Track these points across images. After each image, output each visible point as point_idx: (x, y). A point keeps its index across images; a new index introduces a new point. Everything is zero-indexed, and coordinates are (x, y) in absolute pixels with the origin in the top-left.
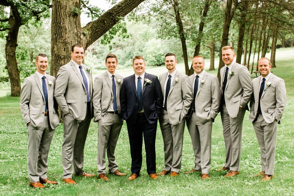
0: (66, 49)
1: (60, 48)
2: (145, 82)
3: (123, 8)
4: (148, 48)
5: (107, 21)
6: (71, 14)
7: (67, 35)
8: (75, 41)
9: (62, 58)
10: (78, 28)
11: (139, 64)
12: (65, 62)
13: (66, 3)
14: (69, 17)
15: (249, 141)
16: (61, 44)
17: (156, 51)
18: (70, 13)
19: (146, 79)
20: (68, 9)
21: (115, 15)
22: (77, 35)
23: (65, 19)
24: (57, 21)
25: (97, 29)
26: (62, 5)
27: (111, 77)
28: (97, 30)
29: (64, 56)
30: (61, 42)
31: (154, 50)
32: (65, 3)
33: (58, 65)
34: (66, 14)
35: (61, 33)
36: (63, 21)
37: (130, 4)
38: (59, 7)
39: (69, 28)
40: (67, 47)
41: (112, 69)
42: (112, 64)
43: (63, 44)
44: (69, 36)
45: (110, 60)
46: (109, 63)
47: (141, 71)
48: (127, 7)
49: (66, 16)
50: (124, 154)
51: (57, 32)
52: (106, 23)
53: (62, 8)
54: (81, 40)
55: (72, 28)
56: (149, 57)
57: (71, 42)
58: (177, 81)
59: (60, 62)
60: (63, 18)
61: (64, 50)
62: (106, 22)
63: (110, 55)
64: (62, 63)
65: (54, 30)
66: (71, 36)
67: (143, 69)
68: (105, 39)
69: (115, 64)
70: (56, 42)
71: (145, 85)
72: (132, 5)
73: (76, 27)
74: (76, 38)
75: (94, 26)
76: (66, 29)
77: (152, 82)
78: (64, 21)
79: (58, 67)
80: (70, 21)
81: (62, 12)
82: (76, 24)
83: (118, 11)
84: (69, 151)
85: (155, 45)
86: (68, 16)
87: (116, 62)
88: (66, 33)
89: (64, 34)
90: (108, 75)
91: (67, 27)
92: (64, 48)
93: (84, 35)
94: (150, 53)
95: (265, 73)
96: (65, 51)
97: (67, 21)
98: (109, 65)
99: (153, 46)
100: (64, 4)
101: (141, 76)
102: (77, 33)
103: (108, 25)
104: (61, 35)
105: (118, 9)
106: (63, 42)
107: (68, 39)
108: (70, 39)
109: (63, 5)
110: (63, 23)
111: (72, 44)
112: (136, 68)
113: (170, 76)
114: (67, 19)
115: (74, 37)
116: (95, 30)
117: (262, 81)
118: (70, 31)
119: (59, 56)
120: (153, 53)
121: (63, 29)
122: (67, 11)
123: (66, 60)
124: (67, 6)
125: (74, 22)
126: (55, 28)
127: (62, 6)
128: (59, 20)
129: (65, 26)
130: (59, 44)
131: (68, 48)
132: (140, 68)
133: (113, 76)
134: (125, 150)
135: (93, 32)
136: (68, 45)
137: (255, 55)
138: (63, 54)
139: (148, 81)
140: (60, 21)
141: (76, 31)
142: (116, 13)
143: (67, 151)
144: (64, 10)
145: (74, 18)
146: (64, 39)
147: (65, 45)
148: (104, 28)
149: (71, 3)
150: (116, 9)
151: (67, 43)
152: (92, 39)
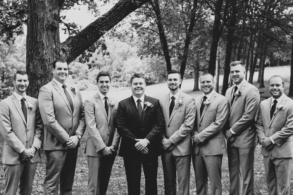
1: (37, 66)
2: (145, 105)
3: (107, 21)
4: (126, 67)
5: (89, 35)
6: (49, 28)
7: (44, 51)
8: (54, 58)
9: (38, 77)
10: (56, 43)
11: (139, 84)
12: (42, 81)
13: (43, 15)
14: (47, 30)
15: (257, 172)
16: (37, 61)
17: (136, 71)
18: (48, 26)
19: (146, 102)
20: (45, 22)
21: (99, 29)
22: (56, 51)
23: (43, 34)
24: (32, 35)
25: (78, 44)
26: (39, 17)
27: (104, 99)
28: (78, 46)
29: (41, 75)
30: (38, 59)
31: (133, 69)
32: (42, 14)
33: (34, 85)
34: (43, 28)
35: (38, 49)
36: (39, 35)
37: (115, 16)
38: (35, 19)
39: (46, 43)
41: (105, 90)
42: (105, 84)
43: (39, 61)
44: (46, 52)
45: (102, 78)
46: (102, 82)
47: (140, 92)
48: (112, 19)
49: (44, 29)
50: (114, 189)
51: (33, 47)
52: (89, 38)
53: (39, 20)
54: (60, 57)
55: (50, 43)
56: (128, 77)
57: (49, 58)
58: (180, 103)
59: (36, 82)
60: (40, 32)
61: (41, 69)
63: (103, 73)
64: (39, 83)
65: (30, 46)
66: (49, 52)
67: (143, 90)
68: (83, 58)
69: (108, 84)
70: (32, 59)
71: (145, 110)
72: (117, 17)
73: (55, 42)
74: (55, 55)
75: (74, 41)
76: (43, 45)
77: (153, 106)
78: (41, 35)
79: (34, 87)
80: (48, 35)
81: (39, 26)
82: (54, 39)
83: (101, 24)
84: (51, 188)
85: (134, 64)
86: (45, 29)
87: (110, 81)
88: (43, 49)
89: (41, 50)
90: (99, 97)
91: (44, 42)
93: (64, 51)
94: (129, 73)
95: (277, 93)
96: (43, 69)
97: (44, 36)
98: (101, 85)
99: (132, 65)
100: (42, 16)
101: (140, 99)
102: (56, 49)
103: (91, 40)
104: (37, 51)
105: (102, 22)
106: (40, 59)
107: (46, 56)
108: (48, 55)
109: (40, 17)
110: (40, 38)
111: (50, 61)
112: (135, 89)
113: (173, 98)
114: (44, 33)
115: (52, 53)
116: (76, 46)
117: (274, 103)
118: (47, 47)
119: (35, 75)
120: (132, 73)
121: (39, 44)
122: (45, 24)
124: (45, 18)
125: (52, 36)
126: (31, 43)
128: (35, 34)
129: (43, 41)
130: (35, 61)
131: (46, 65)
132: (140, 88)
133: (106, 98)
134: (114, 185)
135: (73, 48)
136: (45, 62)
138: (40, 73)
139: (149, 104)
140: (37, 35)
141: (54, 47)
142: (99, 27)
143: (48, 188)
144: (41, 23)
145: (52, 32)
146: (41, 56)
147: (42, 62)
148: (86, 43)
149: (49, 15)
150: (99, 22)
151: (45, 61)
152: (72, 56)
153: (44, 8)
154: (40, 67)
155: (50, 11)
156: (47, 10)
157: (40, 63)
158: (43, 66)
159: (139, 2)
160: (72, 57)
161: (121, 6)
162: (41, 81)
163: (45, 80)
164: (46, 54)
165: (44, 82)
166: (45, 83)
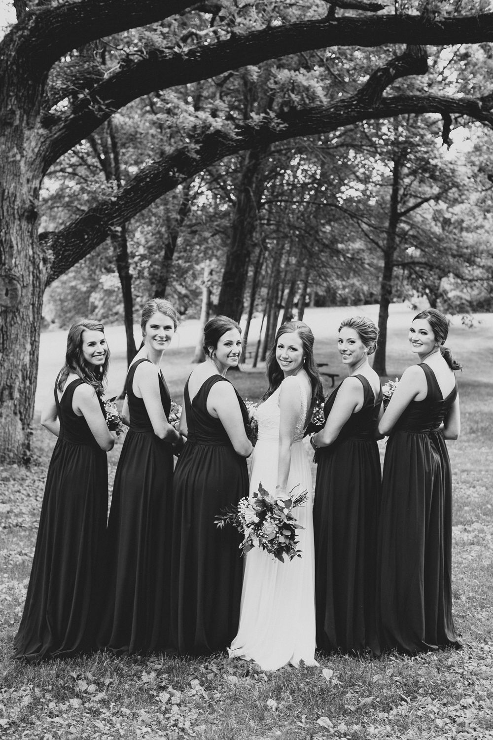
0: (9, 292)
3: (120, 208)
5: (88, 234)
6: (23, 215)
7: (13, 261)
8: (29, 275)
10: (35, 246)
13: (15, 187)
14: (20, 220)
18: (23, 210)
20: (18, 203)
21: (106, 223)
22: (34, 262)
23: (11, 225)
25: (66, 250)
26: (6, 191)
28: (66, 253)
29: (6, 307)
32: (12, 187)
34: (14, 213)
36: (6, 227)
37: (136, 200)
39: (17, 244)
40: (14, 287)
43: (4, 280)
44: (17, 263)
48: (130, 206)
49: (14, 217)
52: (87, 239)
53: (5, 197)
54: (40, 273)
55: (23, 245)
57: (23, 276)
60: (6, 222)
61: (7, 294)
62: (86, 237)
66: (21, 263)
72: (140, 202)
73: (32, 244)
74: (31, 269)
76: (11, 247)
78: (8, 229)
80: (21, 229)
81: (5, 208)
82: (31, 236)
83: (110, 214)
86: (17, 216)
88: (11, 256)
89: (7, 257)
91: (14, 243)
92: (7, 291)
93: (45, 260)
96: (9, 295)
97: (14, 229)
100: (12, 190)
102: (34, 257)
103: (90, 243)
105: (111, 209)
106: (6, 276)
107: (16, 270)
108: (20, 269)
109: (8, 193)
110: (6, 233)
111: (23, 281)
114: (14, 223)
115: (27, 265)
116: (63, 253)
118: (19, 252)
121: (5, 246)
122: (16, 207)
123: (10, 316)
124: (18, 194)
125: (28, 232)
127: (6, 194)
129: (11, 239)
131: (16, 289)
136: (15, 282)
137: (252, 321)
138: (3, 303)
141: (31, 253)
142: (106, 219)
144: (10, 203)
145: (28, 223)
146: (6, 269)
147: (9, 282)
148: (82, 249)
149: (25, 189)
150: (106, 209)
151: (14, 279)
152: (55, 272)
153: (17, 175)
154: (4, 292)
155: (28, 181)
156: (23, 180)
157: (5, 284)
158: (11, 290)
159: (181, 176)
160: (54, 275)
161: (148, 180)
162: (6, 320)
163: (13, 318)
164: (16, 266)
165: (10, 322)
166: (13, 323)
